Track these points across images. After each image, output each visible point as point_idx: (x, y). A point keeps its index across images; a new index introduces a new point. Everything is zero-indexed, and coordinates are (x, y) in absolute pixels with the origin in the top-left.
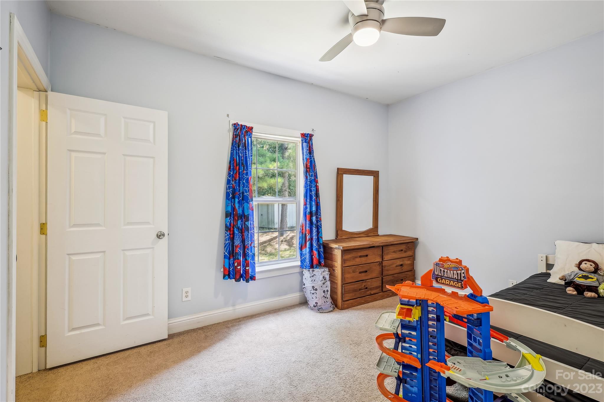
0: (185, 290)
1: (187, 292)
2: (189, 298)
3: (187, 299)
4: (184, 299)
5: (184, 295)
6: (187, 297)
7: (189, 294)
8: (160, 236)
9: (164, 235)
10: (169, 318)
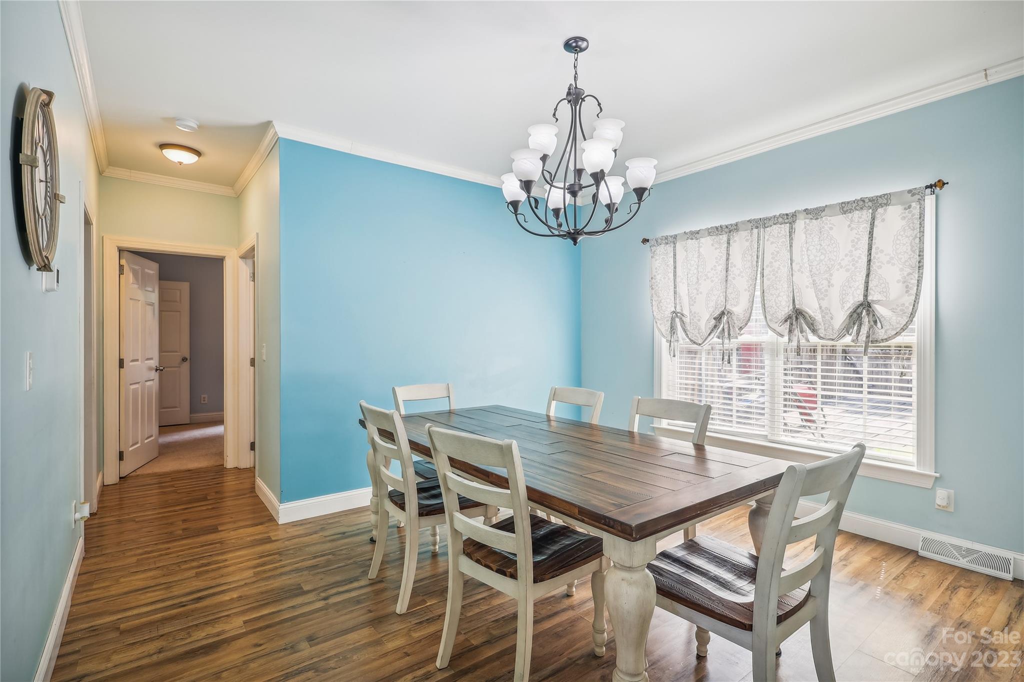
0: (203, 396)
1: (204, 398)
2: (206, 402)
3: (204, 402)
4: (202, 402)
5: (202, 399)
6: (204, 401)
7: (206, 399)
8: (184, 359)
9: (187, 359)
10: (190, 413)
